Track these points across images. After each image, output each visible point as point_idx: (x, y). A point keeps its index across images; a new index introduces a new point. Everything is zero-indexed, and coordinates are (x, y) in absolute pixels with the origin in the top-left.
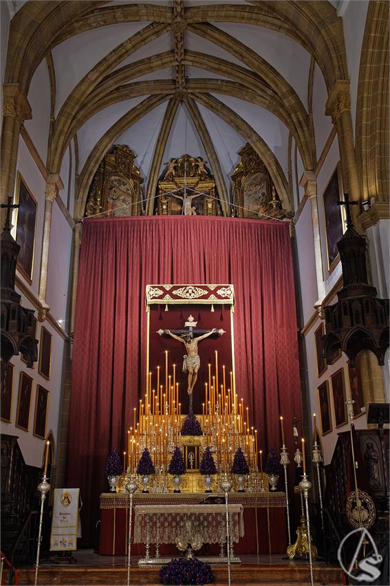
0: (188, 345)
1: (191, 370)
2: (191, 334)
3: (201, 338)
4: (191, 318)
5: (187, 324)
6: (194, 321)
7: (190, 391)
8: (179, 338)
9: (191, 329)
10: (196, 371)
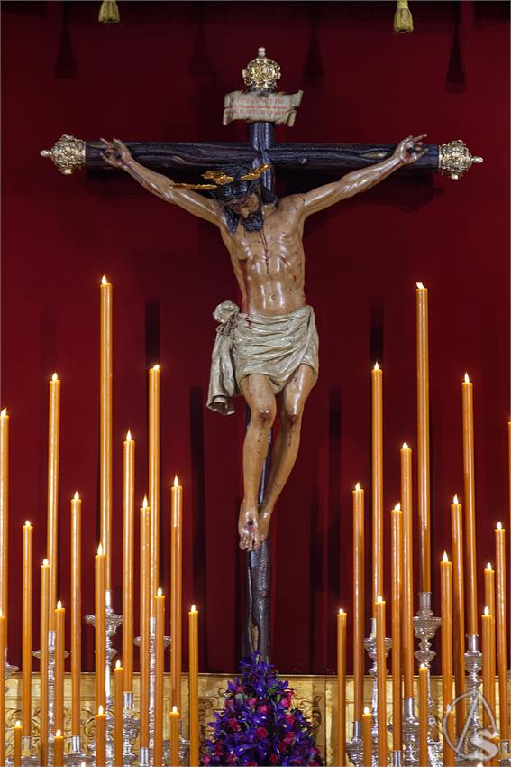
0: (243, 244)
1: (261, 401)
2: (262, 169)
3: (322, 196)
4: (263, 70)
5: (239, 106)
6: (282, 87)
7: (253, 525)
8: (186, 198)
9: (262, 139)
10: (295, 401)
